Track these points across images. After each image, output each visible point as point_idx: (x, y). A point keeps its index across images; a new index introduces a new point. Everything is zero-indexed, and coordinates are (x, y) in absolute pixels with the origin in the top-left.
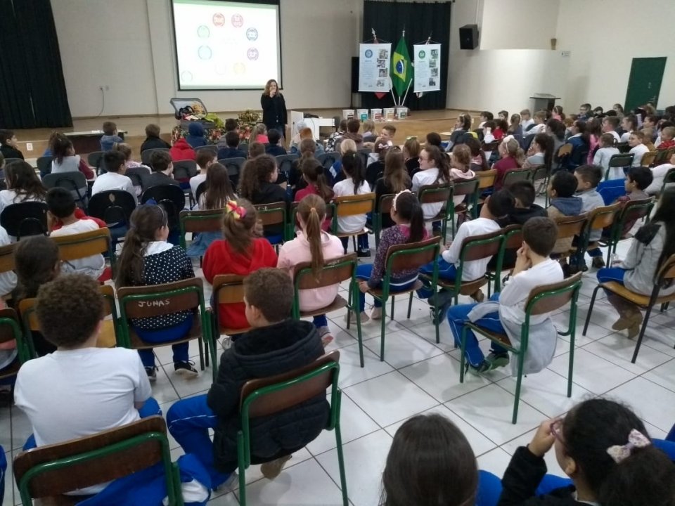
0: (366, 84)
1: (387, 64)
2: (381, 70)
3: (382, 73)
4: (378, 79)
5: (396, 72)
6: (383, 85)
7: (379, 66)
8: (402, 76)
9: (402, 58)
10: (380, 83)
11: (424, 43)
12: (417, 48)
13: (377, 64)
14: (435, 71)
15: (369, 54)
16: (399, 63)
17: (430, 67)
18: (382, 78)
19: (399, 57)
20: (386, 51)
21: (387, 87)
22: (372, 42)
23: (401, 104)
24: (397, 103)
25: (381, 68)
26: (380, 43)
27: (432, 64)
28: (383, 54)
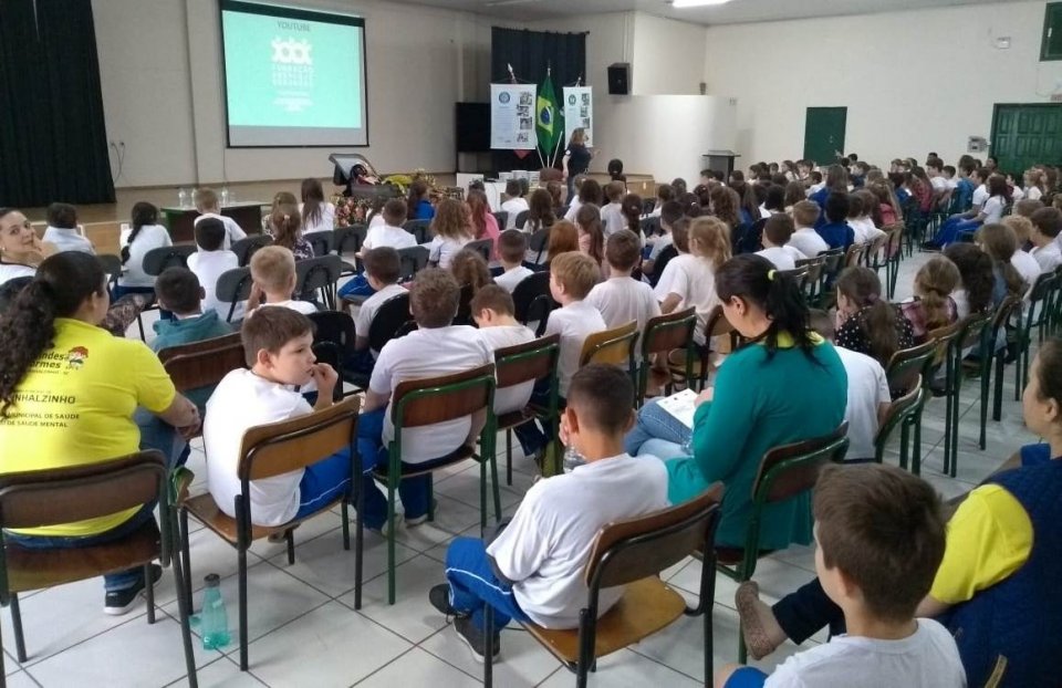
0: (501, 138)
1: (532, 112)
2: (522, 121)
3: (524, 124)
4: (518, 131)
5: (541, 123)
6: (526, 140)
7: (520, 114)
8: (549, 128)
9: (549, 104)
10: (521, 137)
11: (574, 85)
12: (567, 91)
13: (517, 111)
14: (587, 121)
15: (504, 98)
16: (544, 112)
17: (582, 116)
18: (524, 131)
19: (547, 104)
20: (529, 95)
21: (531, 143)
22: (509, 82)
23: (551, 165)
24: (546, 165)
25: (522, 117)
26: (520, 82)
27: (584, 113)
28: (525, 99)
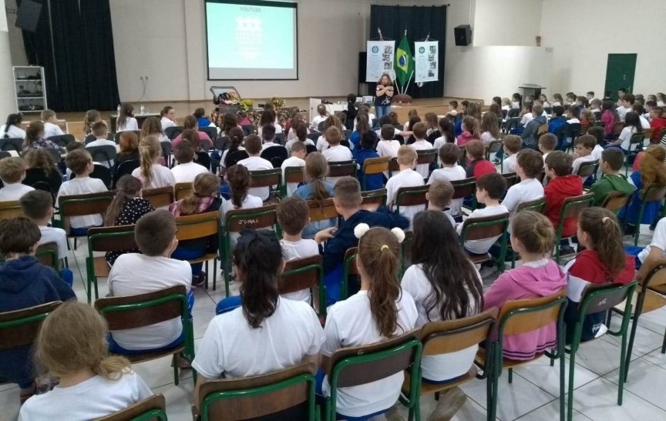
0: (372, 75)
1: (392, 59)
2: (386, 64)
3: (387, 66)
4: (384, 70)
5: (399, 65)
7: (384, 60)
8: (405, 68)
9: (405, 53)
11: (424, 41)
12: (418, 45)
13: (383, 58)
14: (434, 64)
15: (375, 49)
17: (429, 60)
18: (387, 70)
19: (402, 53)
20: (390, 48)
22: (378, 39)
23: (404, 92)
24: (400, 92)
25: (386, 61)
26: (385, 40)
27: (431, 58)
28: (387, 50)
